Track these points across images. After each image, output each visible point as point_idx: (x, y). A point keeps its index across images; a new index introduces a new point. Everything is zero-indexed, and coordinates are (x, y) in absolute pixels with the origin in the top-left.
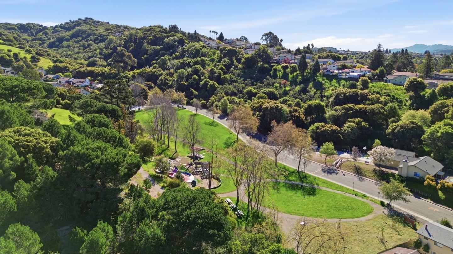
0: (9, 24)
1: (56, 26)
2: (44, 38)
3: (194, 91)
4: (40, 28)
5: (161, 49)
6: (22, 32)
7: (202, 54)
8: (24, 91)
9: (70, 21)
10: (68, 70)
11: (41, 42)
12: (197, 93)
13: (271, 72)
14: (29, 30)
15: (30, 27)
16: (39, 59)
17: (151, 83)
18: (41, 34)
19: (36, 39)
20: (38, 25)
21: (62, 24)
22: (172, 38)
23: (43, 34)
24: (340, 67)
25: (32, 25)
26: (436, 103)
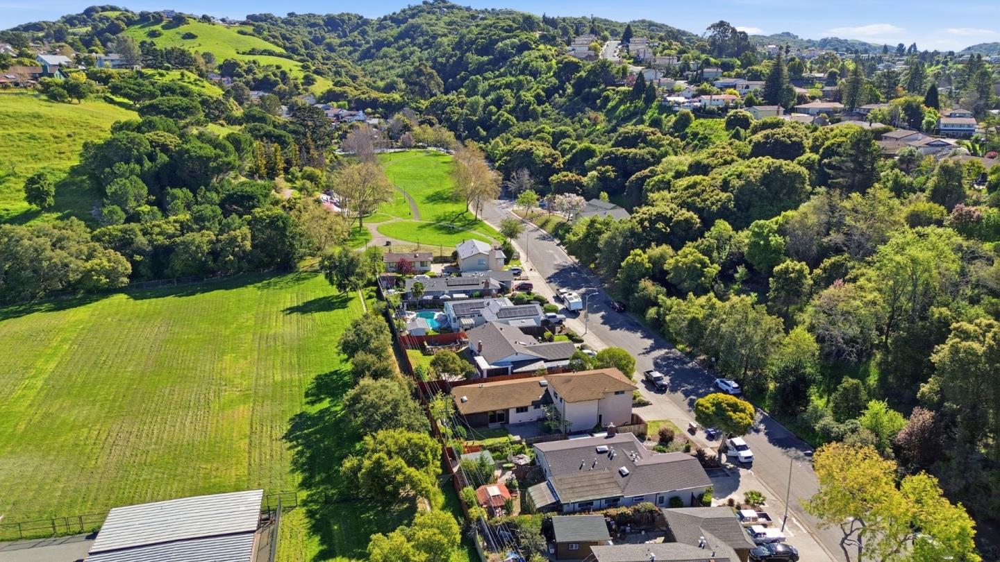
0: (314, 15)
1: (385, 18)
2: (359, 40)
3: (481, 130)
4: (358, 23)
5: (489, 62)
6: (329, 31)
7: (530, 71)
8: (182, 109)
9: (409, 6)
10: (347, 97)
11: (351, 48)
12: (485, 133)
13: (598, 101)
14: (340, 26)
15: (343, 21)
16: (314, 80)
17: (431, 117)
18: (356, 33)
19: (346, 44)
20: (356, 16)
21: (394, 14)
22: (508, 41)
23: (359, 34)
24: (695, 93)
25: (346, 18)
26: (800, 158)
